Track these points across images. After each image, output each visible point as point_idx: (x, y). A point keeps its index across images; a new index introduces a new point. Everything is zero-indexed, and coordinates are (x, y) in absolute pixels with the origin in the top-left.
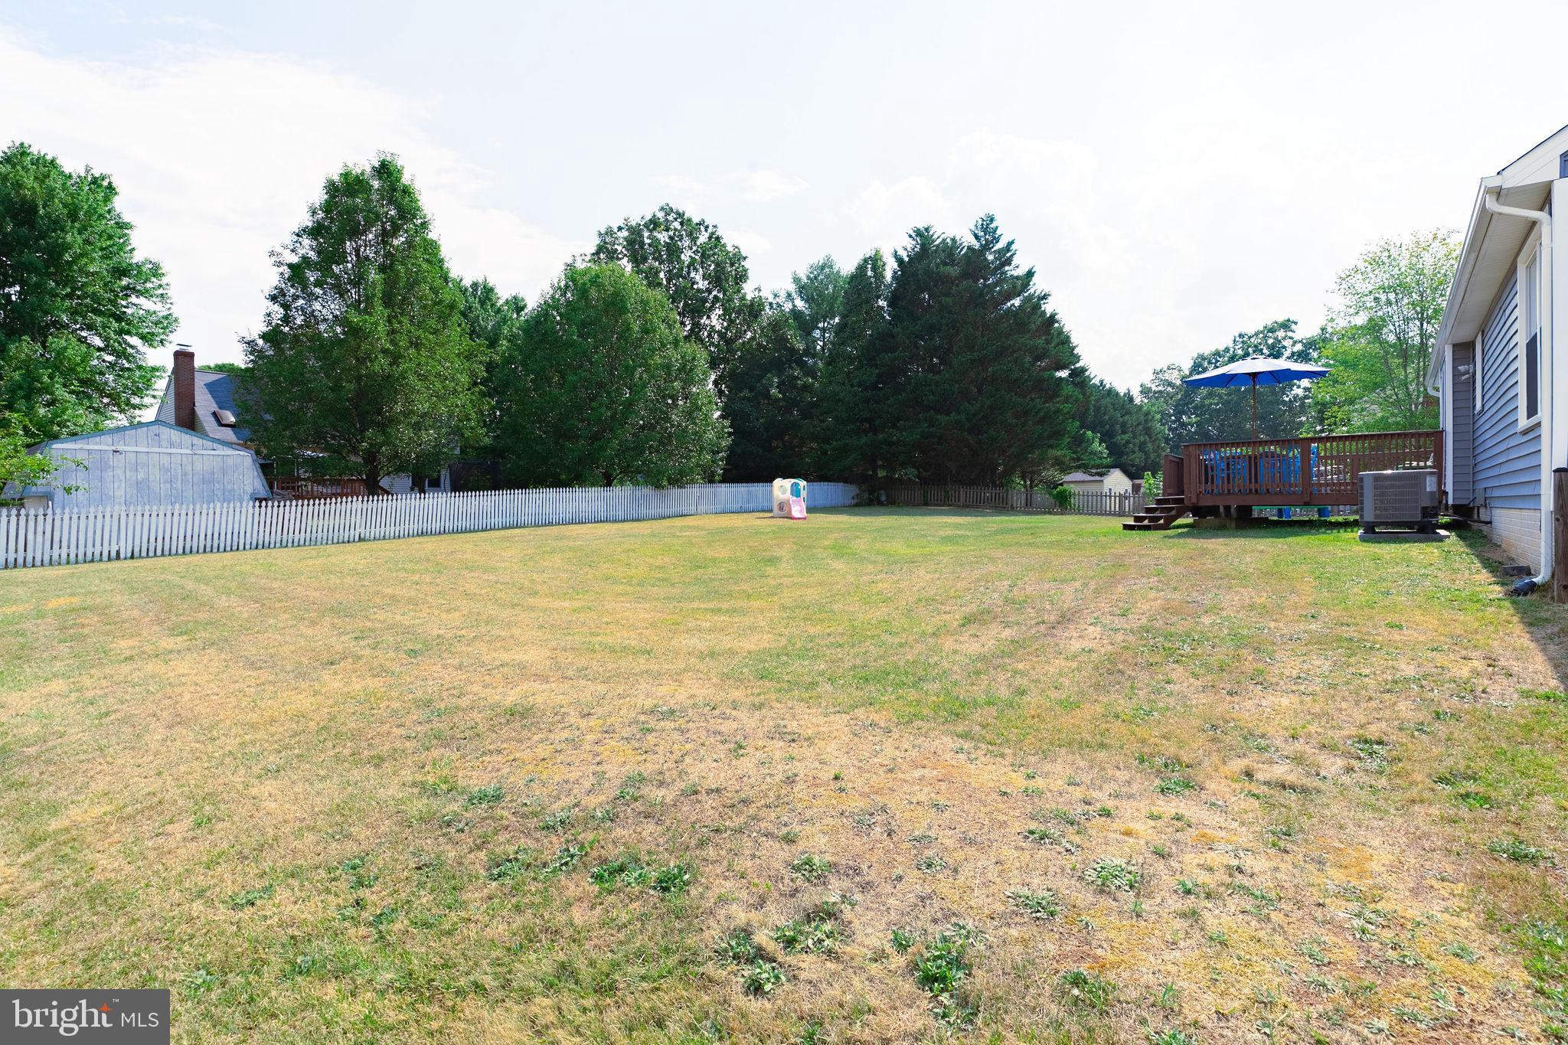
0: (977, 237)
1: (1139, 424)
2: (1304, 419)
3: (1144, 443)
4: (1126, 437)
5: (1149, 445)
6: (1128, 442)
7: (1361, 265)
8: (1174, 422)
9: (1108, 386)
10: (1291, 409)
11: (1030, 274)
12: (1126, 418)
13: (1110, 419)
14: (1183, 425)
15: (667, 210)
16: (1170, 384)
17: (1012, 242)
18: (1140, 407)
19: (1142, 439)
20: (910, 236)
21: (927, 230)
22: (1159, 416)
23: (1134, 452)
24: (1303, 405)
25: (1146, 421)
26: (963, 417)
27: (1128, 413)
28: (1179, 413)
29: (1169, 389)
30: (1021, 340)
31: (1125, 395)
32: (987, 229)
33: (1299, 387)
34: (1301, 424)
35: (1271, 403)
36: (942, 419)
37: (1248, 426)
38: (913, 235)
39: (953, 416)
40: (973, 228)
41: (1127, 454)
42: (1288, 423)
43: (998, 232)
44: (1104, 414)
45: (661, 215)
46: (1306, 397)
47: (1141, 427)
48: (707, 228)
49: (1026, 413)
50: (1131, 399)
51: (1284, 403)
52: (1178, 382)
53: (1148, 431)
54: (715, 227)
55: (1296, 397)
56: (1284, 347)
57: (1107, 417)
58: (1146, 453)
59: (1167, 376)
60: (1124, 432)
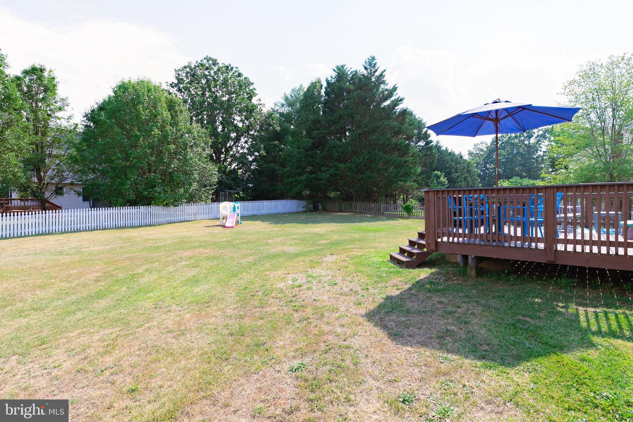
0: (366, 68)
1: (464, 168)
2: (543, 166)
3: (467, 177)
4: (457, 174)
5: (469, 178)
6: (458, 177)
7: (577, 78)
8: (483, 167)
9: (449, 151)
10: (537, 161)
11: (395, 89)
12: (458, 165)
13: (450, 166)
14: (487, 169)
15: (208, 59)
16: (482, 150)
17: (385, 71)
18: (466, 161)
19: (466, 175)
20: (334, 70)
21: (342, 66)
22: (475, 165)
23: (461, 182)
24: (542, 159)
25: (468, 167)
26: (353, 165)
27: (459, 163)
28: (486, 163)
29: (481, 153)
30: (386, 123)
31: (458, 155)
32: (371, 63)
33: (541, 151)
34: (542, 168)
35: (528, 159)
36: (342, 166)
37: (517, 169)
38: (336, 70)
39: (348, 165)
40: (364, 64)
41: (458, 183)
42: (536, 167)
43: (377, 66)
44: (447, 163)
45: (205, 61)
46: (544, 156)
47: (465, 170)
48: (232, 68)
49: (388, 162)
50: (461, 157)
51: (534, 158)
52: (485, 149)
53: (469, 172)
54: (236, 68)
55: (539, 156)
56: (534, 133)
57: (448, 165)
58: (468, 182)
59: (480, 147)
60: (456, 172)
